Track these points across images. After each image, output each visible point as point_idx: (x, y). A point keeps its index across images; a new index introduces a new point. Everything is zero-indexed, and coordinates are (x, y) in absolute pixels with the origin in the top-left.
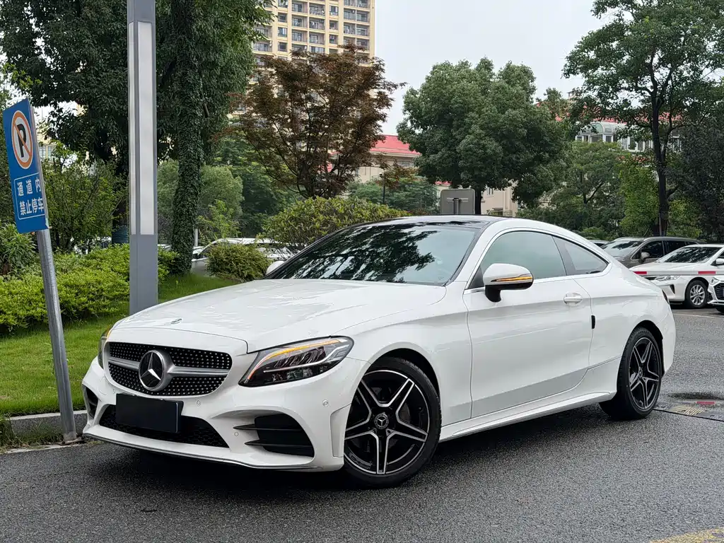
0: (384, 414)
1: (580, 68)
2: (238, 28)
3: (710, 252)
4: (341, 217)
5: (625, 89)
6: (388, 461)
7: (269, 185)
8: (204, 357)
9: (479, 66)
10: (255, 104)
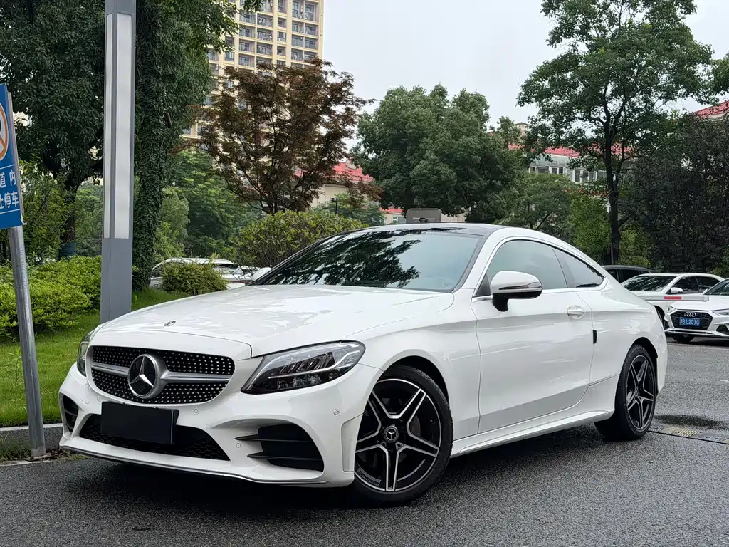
0: (394, 426)
1: (535, 97)
2: (203, 37)
3: (663, 282)
4: (313, 230)
5: (579, 118)
6: (398, 478)
7: (216, 208)
8: (202, 362)
9: (433, 92)
10: (218, 117)
